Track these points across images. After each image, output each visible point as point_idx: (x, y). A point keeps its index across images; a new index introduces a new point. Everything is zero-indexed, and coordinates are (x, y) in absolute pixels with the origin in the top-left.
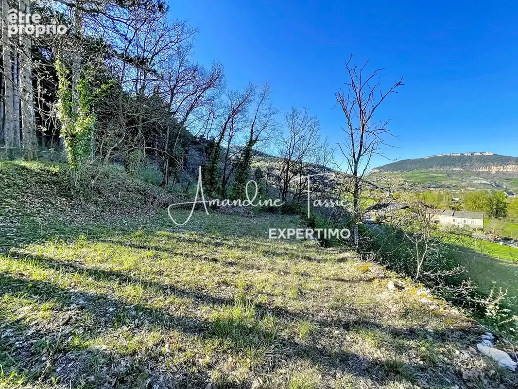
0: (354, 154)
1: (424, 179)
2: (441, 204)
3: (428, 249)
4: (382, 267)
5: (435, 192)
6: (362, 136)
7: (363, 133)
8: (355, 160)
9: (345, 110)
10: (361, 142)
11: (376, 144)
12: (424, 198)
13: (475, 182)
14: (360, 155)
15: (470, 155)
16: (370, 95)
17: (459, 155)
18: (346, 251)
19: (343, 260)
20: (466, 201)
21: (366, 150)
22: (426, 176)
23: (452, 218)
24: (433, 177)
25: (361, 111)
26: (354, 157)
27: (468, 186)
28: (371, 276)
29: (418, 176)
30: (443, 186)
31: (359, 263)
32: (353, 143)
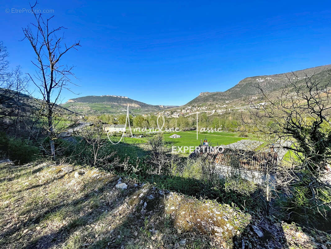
0: (46, 86)
1: (101, 108)
2: (110, 122)
3: (99, 146)
4: (71, 165)
5: (107, 115)
6: (52, 73)
7: (52, 71)
8: (47, 90)
9: (34, 47)
10: (52, 77)
11: (65, 81)
12: (101, 119)
13: (122, 110)
14: (51, 87)
15: (120, 97)
16: (57, 43)
17: (116, 96)
18: (42, 162)
19: (39, 170)
20: (120, 120)
21: (57, 84)
22: (102, 106)
23: (114, 128)
24: (105, 107)
25: (50, 54)
26: (46, 88)
27: (120, 112)
28: (62, 174)
29: (97, 106)
30: (110, 112)
31: (54, 168)
32: (44, 76)
